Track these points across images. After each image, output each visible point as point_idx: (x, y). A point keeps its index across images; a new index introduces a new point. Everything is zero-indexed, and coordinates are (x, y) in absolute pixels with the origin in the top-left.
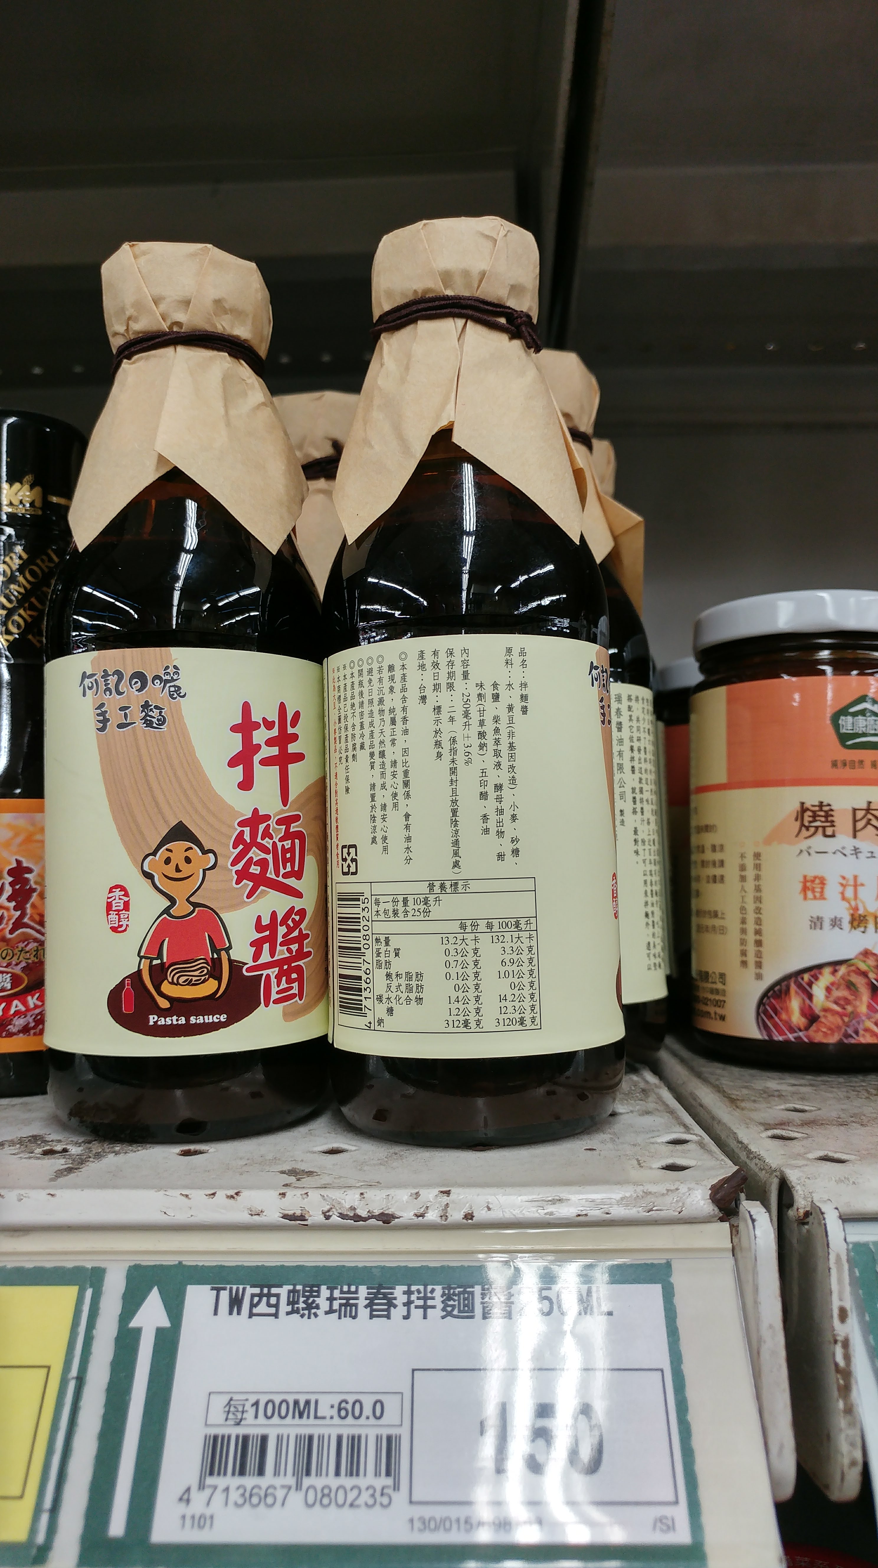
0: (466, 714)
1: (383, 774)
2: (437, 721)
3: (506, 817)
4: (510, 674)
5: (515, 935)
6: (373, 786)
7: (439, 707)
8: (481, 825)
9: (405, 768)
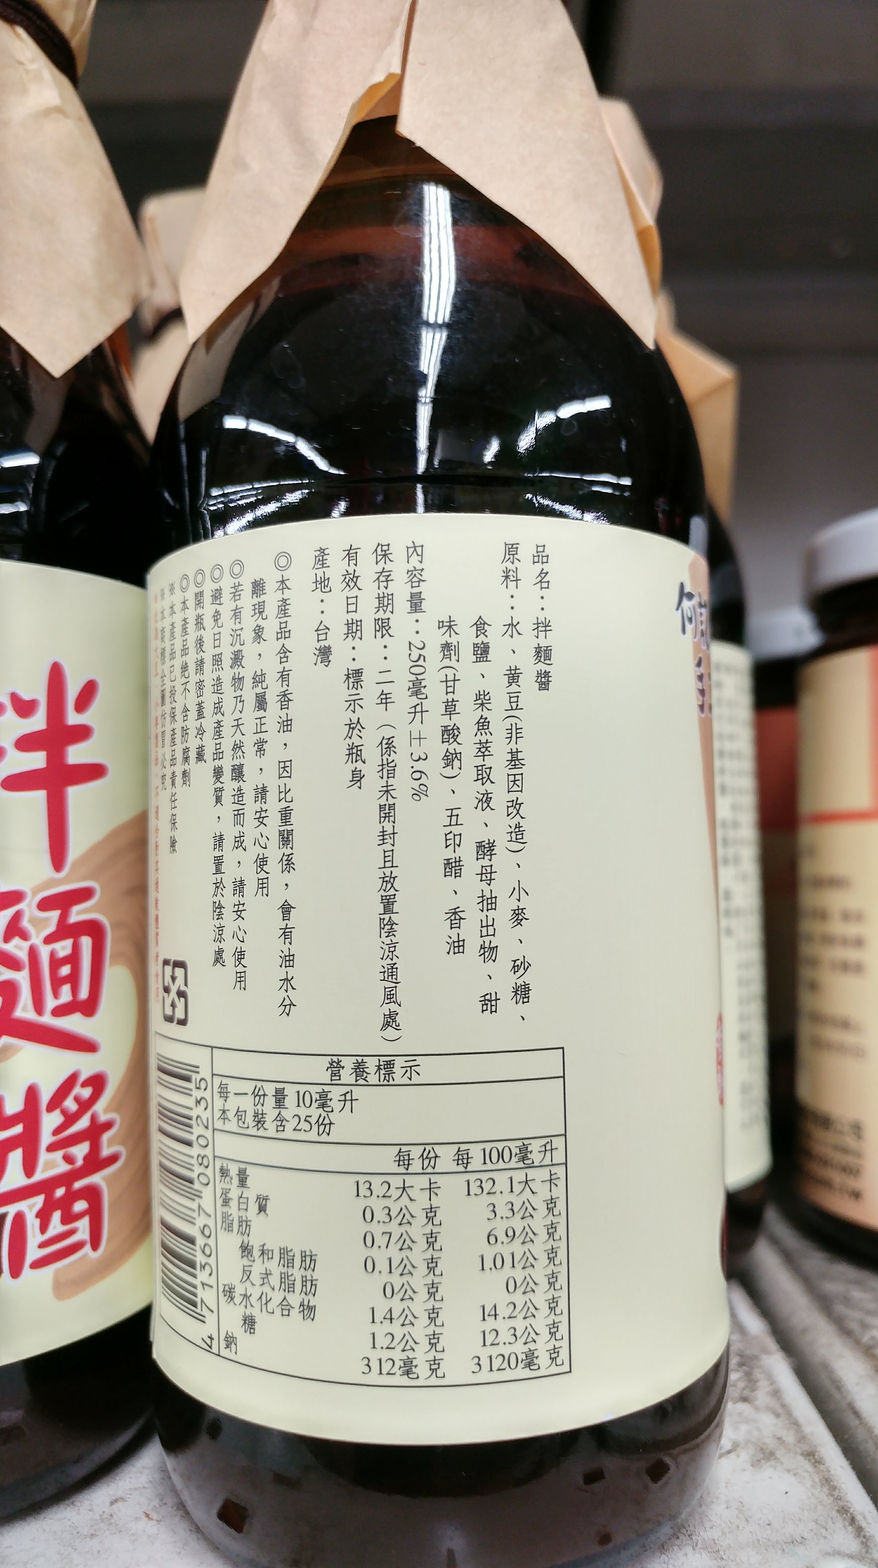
0: (417, 688)
1: (238, 815)
2: (354, 703)
3: (502, 915)
4: (512, 602)
5: (519, 1176)
6: (219, 840)
7: (358, 672)
8: (445, 931)
9: (283, 804)
